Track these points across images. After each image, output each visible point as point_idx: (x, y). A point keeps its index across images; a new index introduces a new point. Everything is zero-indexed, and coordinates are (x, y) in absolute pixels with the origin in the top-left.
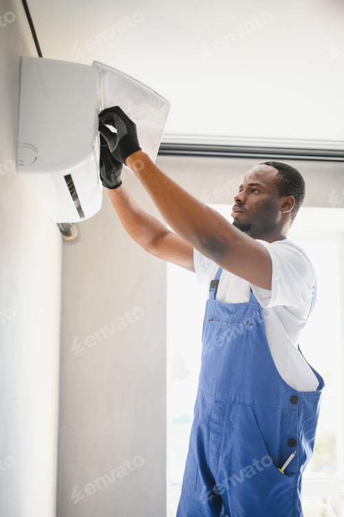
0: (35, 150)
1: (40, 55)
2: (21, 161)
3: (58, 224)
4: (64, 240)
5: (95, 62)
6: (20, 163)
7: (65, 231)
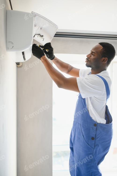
0: (13, 43)
1: (12, 9)
2: (8, 47)
3: (16, 63)
4: (17, 66)
5: (32, 12)
6: (8, 48)
7: (18, 64)
